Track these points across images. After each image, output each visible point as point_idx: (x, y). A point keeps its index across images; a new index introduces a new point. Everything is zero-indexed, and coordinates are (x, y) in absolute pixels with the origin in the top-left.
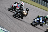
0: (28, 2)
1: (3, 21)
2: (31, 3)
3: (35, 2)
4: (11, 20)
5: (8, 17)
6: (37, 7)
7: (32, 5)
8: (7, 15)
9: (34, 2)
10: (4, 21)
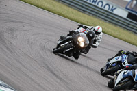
0: (110, 30)
1: (36, 83)
2: (116, 34)
3: (127, 29)
4: (58, 80)
5: (50, 73)
6: (133, 44)
7: (119, 38)
8: (48, 67)
9: (125, 32)
10: (39, 85)
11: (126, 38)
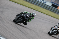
0: (44, 11)
2: (47, 13)
3: (52, 11)
6: (54, 17)
7: (48, 15)
11: (51, 15)
